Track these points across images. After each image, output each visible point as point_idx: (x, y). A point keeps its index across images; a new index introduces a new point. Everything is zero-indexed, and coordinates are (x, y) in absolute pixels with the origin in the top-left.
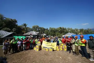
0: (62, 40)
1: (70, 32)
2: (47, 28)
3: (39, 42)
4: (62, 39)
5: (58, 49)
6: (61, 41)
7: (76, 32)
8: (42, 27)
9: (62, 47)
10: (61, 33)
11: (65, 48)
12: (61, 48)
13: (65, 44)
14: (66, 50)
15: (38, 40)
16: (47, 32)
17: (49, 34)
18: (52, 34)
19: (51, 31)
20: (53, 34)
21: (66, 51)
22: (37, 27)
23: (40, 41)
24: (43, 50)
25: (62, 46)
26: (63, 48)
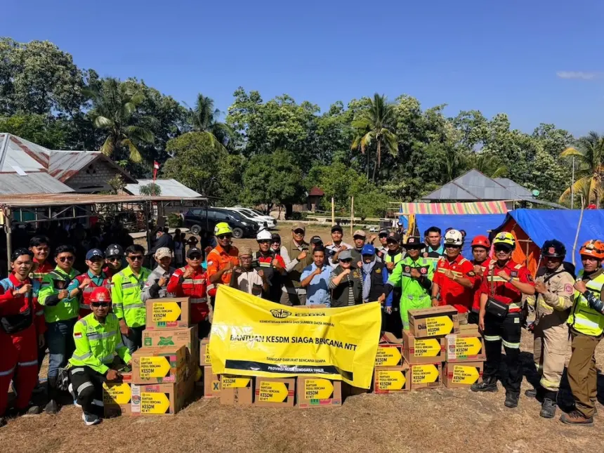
0: (439, 277)
1: (484, 169)
2: (204, 104)
3: (173, 309)
4: (432, 262)
5: (397, 374)
6: (425, 283)
7: (543, 169)
8: (123, 79)
9: (433, 347)
10: (378, 178)
11: (468, 361)
12: (427, 361)
13: (463, 317)
14: (471, 374)
15: (151, 279)
16: (208, 160)
17: (237, 178)
18: (273, 185)
19: (258, 139)
20: (284, 182)
21: (476, 387)
22: (46, 77)
23: (178, 290)
24: (227, 399)
25: (438, 338)
26: (451, 356)
